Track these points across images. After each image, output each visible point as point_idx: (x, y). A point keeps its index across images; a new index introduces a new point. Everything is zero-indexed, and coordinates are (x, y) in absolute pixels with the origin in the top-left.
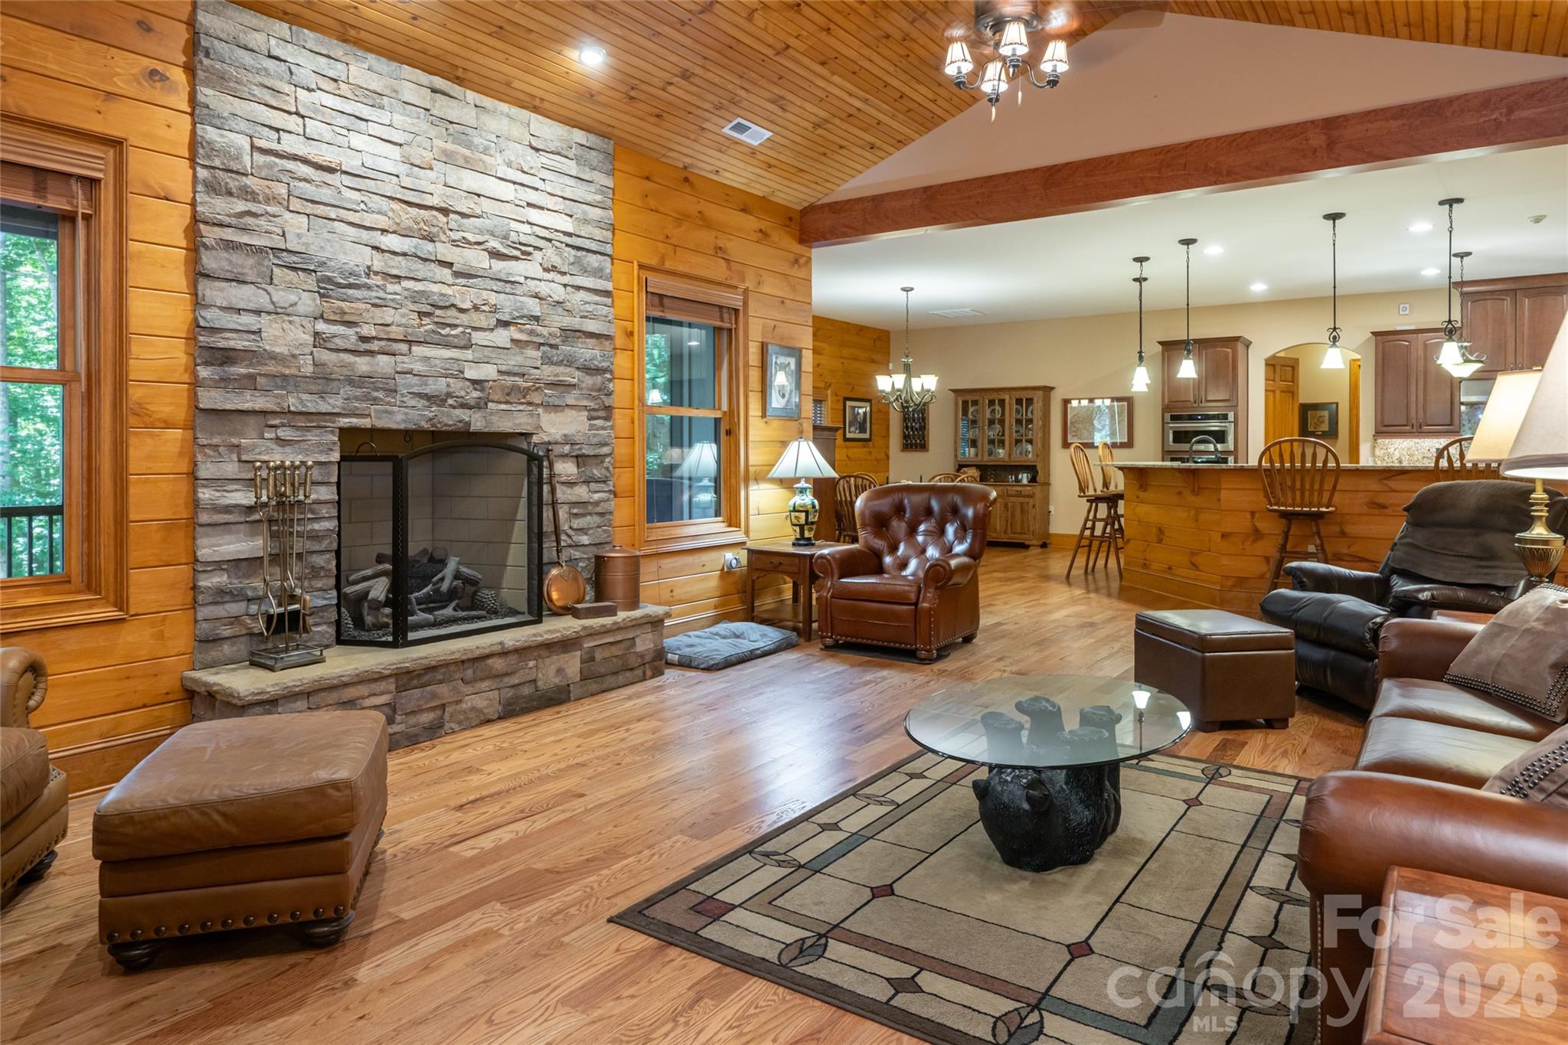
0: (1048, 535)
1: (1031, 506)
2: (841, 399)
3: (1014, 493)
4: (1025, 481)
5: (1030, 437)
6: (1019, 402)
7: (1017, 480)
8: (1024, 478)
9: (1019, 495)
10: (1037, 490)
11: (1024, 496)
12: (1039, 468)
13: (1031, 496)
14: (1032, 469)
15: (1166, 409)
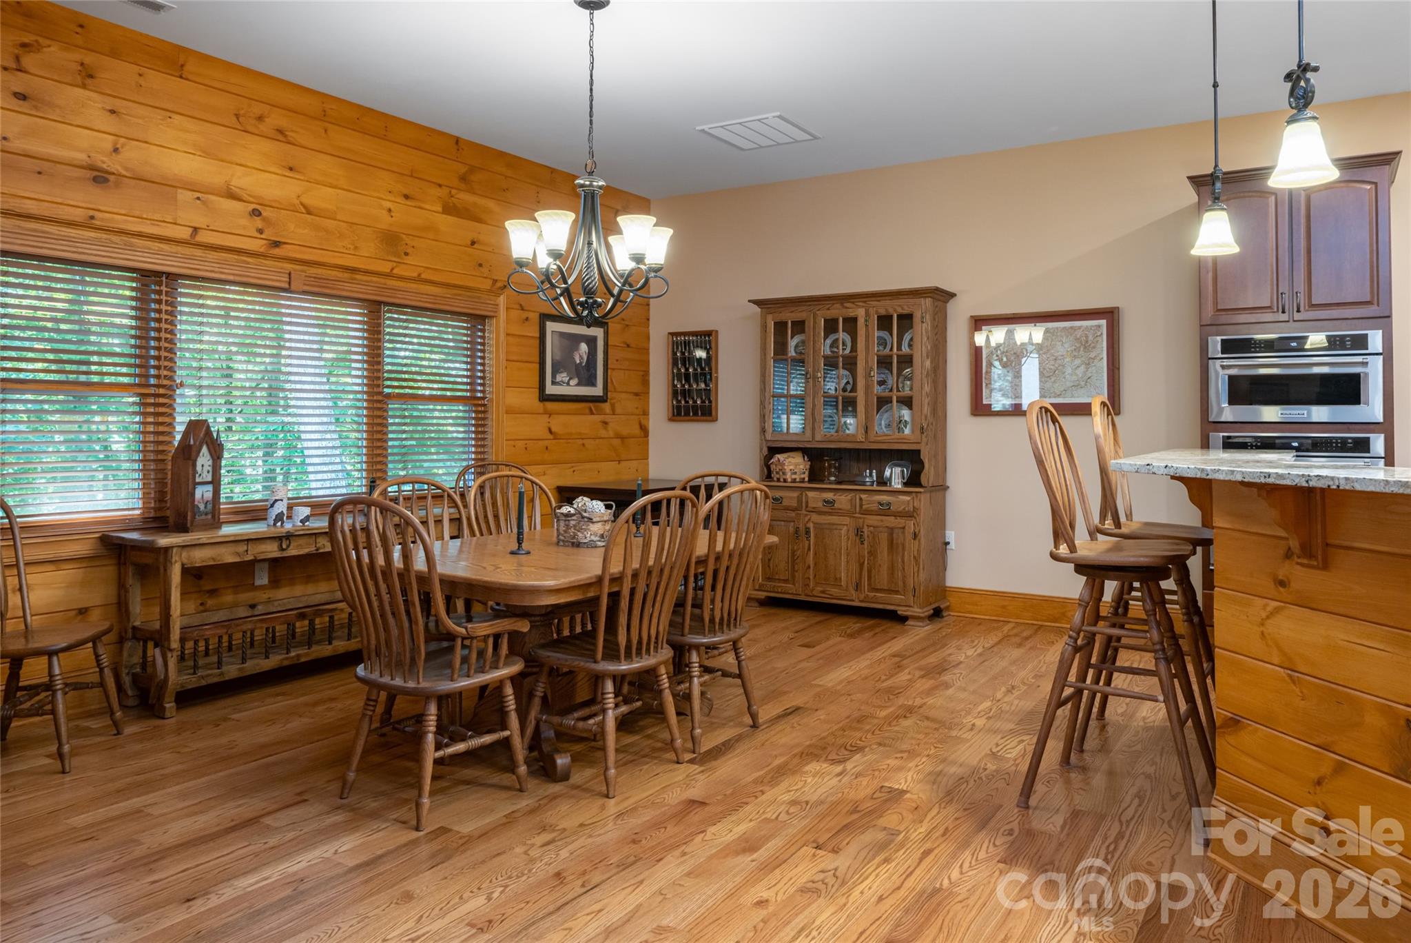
0: (942, 591)
1: (909, 536)
2: (535, 317)
3: (875, 507)
4: (897, 484)
5: (907, 392)
6: (884, 322)
7: (882, 481)
8: (895, 475)
9: (885, 510)
10: (923, 501)
11: (896, 515)
12: (925, 456)
13: (911, 514)
14: (911, 459)
15: (1206, 329)
